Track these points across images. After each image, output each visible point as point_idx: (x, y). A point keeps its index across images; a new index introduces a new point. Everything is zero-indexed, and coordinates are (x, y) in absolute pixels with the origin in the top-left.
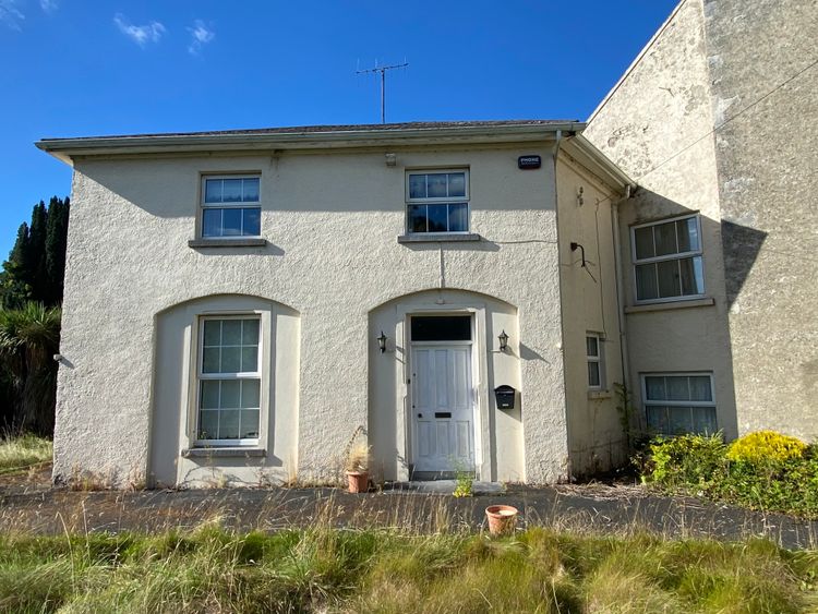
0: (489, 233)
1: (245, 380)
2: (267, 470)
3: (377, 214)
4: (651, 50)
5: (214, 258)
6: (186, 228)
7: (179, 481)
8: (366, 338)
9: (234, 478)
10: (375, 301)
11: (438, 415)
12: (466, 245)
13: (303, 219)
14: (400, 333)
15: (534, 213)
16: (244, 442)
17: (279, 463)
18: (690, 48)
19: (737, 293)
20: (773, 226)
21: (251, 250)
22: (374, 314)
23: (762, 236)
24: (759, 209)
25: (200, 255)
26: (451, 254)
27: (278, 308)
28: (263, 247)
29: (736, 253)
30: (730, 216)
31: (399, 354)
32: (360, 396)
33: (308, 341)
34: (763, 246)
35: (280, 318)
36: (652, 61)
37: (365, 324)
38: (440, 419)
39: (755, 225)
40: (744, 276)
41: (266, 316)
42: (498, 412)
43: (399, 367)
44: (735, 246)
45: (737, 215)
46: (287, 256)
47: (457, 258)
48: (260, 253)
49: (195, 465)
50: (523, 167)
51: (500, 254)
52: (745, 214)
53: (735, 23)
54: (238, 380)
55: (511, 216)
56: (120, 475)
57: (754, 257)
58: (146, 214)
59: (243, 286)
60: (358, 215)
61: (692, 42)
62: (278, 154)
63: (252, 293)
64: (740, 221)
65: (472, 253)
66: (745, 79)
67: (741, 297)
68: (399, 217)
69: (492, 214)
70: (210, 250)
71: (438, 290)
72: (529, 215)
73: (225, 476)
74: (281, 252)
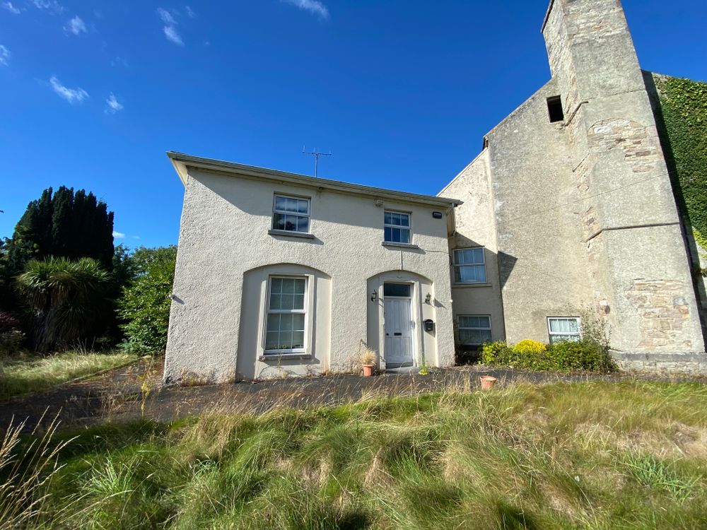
0: (422, 246)
1: (296, 314)
2: (311, 367)
3: (371, 229)
4: (462, 175)
5: (284, 242)
6: (266, 222)
7: (256, 376)
8: (366, 293)
9: (291, 373)
10: (370, 274)
11: (396, 334)
12: (412, 250)
13: (334, 227)
14: (381, 290)
15: (440, 238)
16: (294, 350)
17: (318, 362)
18: (480, 178)
19: (505, 282)
20: (520, 256)
21: (306, 240)
22: (369, 280)
23: (516, 259)
24: (514, 248)
25: (274, 240)
26: (406, 254)
27: (319, 273)
28: (311, 239)
29: (505, 266)
30: (502, 250)
31: (380, 302)
32: (363, 324)
33: (336, 293)
34: (516, 264)
35: (319, 279)
36: (463, 180)
37: (366, 286)
38: (397, 336)
39: (513, 254)
40: (509, 275)
41: (311, 277)
42: (425, 332)
43: (381, 310)
44: (504, 262)
45: (505, 249)
46: (325, 246)
47: (408, 255)
48: (310, 242)
49: (267, 366)
50: (435, 216)
51: (426, 256)
52: (508, 250)
53: (503, 171)
54: (292, 314)
55: (431, 239)
56: (217, 375)
57: (512, 267)
58: (238, 211)
59: (301, 260)
60: (362, 228)
61: (481, 175)
62: (321, 190)
63: (305, 264)
64: (507, 252)
65: (415, 254)
66: (508, 195)
67: (507, 284)
68: (382, 232)
69: (423, 236)
70: (280, 237)
71: (399, 271)
72: (437, 239)
73: (286, 371)
74: (322, 243)
